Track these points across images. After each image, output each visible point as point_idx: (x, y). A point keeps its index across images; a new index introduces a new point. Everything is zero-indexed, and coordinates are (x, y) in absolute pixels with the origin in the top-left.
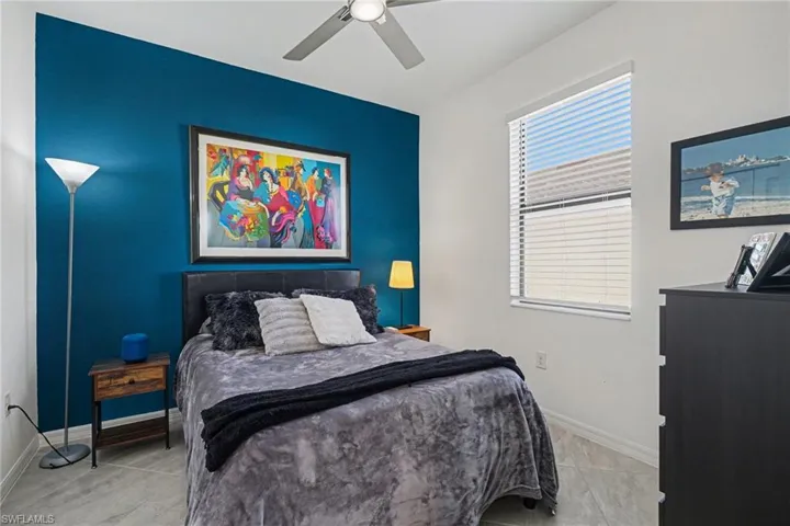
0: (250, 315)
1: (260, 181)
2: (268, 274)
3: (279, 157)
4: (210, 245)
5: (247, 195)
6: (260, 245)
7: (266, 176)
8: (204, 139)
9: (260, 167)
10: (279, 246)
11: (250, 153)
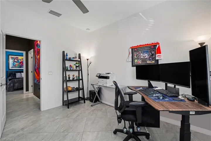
0: (15, 75)
1: (18, 60)
2: (20, 71)
3: (21, 58)
4: (11, 68)
5: (16, 62)
6: (18, 68)
7: (19, 60)
8: (10, 56)
9: (18, 59)
10: (21, 68)
11: (17, 57)
